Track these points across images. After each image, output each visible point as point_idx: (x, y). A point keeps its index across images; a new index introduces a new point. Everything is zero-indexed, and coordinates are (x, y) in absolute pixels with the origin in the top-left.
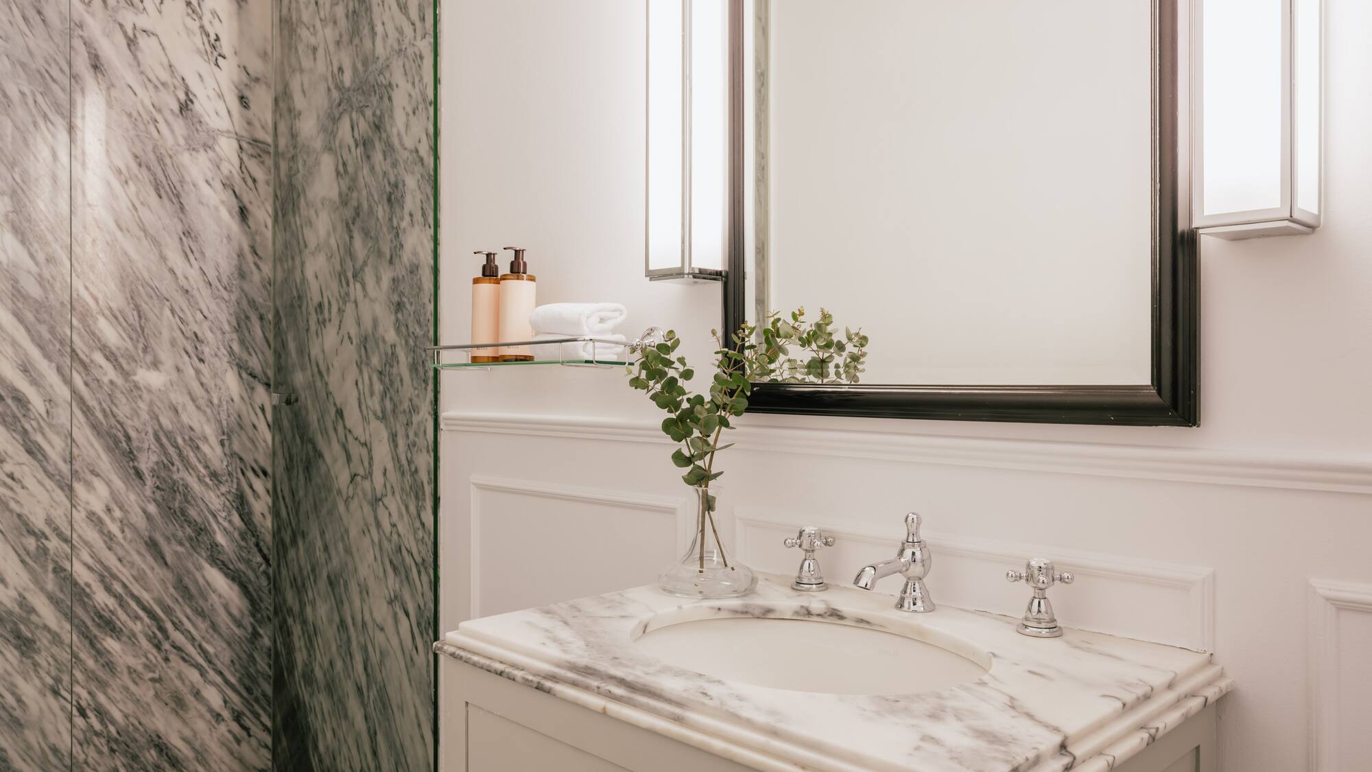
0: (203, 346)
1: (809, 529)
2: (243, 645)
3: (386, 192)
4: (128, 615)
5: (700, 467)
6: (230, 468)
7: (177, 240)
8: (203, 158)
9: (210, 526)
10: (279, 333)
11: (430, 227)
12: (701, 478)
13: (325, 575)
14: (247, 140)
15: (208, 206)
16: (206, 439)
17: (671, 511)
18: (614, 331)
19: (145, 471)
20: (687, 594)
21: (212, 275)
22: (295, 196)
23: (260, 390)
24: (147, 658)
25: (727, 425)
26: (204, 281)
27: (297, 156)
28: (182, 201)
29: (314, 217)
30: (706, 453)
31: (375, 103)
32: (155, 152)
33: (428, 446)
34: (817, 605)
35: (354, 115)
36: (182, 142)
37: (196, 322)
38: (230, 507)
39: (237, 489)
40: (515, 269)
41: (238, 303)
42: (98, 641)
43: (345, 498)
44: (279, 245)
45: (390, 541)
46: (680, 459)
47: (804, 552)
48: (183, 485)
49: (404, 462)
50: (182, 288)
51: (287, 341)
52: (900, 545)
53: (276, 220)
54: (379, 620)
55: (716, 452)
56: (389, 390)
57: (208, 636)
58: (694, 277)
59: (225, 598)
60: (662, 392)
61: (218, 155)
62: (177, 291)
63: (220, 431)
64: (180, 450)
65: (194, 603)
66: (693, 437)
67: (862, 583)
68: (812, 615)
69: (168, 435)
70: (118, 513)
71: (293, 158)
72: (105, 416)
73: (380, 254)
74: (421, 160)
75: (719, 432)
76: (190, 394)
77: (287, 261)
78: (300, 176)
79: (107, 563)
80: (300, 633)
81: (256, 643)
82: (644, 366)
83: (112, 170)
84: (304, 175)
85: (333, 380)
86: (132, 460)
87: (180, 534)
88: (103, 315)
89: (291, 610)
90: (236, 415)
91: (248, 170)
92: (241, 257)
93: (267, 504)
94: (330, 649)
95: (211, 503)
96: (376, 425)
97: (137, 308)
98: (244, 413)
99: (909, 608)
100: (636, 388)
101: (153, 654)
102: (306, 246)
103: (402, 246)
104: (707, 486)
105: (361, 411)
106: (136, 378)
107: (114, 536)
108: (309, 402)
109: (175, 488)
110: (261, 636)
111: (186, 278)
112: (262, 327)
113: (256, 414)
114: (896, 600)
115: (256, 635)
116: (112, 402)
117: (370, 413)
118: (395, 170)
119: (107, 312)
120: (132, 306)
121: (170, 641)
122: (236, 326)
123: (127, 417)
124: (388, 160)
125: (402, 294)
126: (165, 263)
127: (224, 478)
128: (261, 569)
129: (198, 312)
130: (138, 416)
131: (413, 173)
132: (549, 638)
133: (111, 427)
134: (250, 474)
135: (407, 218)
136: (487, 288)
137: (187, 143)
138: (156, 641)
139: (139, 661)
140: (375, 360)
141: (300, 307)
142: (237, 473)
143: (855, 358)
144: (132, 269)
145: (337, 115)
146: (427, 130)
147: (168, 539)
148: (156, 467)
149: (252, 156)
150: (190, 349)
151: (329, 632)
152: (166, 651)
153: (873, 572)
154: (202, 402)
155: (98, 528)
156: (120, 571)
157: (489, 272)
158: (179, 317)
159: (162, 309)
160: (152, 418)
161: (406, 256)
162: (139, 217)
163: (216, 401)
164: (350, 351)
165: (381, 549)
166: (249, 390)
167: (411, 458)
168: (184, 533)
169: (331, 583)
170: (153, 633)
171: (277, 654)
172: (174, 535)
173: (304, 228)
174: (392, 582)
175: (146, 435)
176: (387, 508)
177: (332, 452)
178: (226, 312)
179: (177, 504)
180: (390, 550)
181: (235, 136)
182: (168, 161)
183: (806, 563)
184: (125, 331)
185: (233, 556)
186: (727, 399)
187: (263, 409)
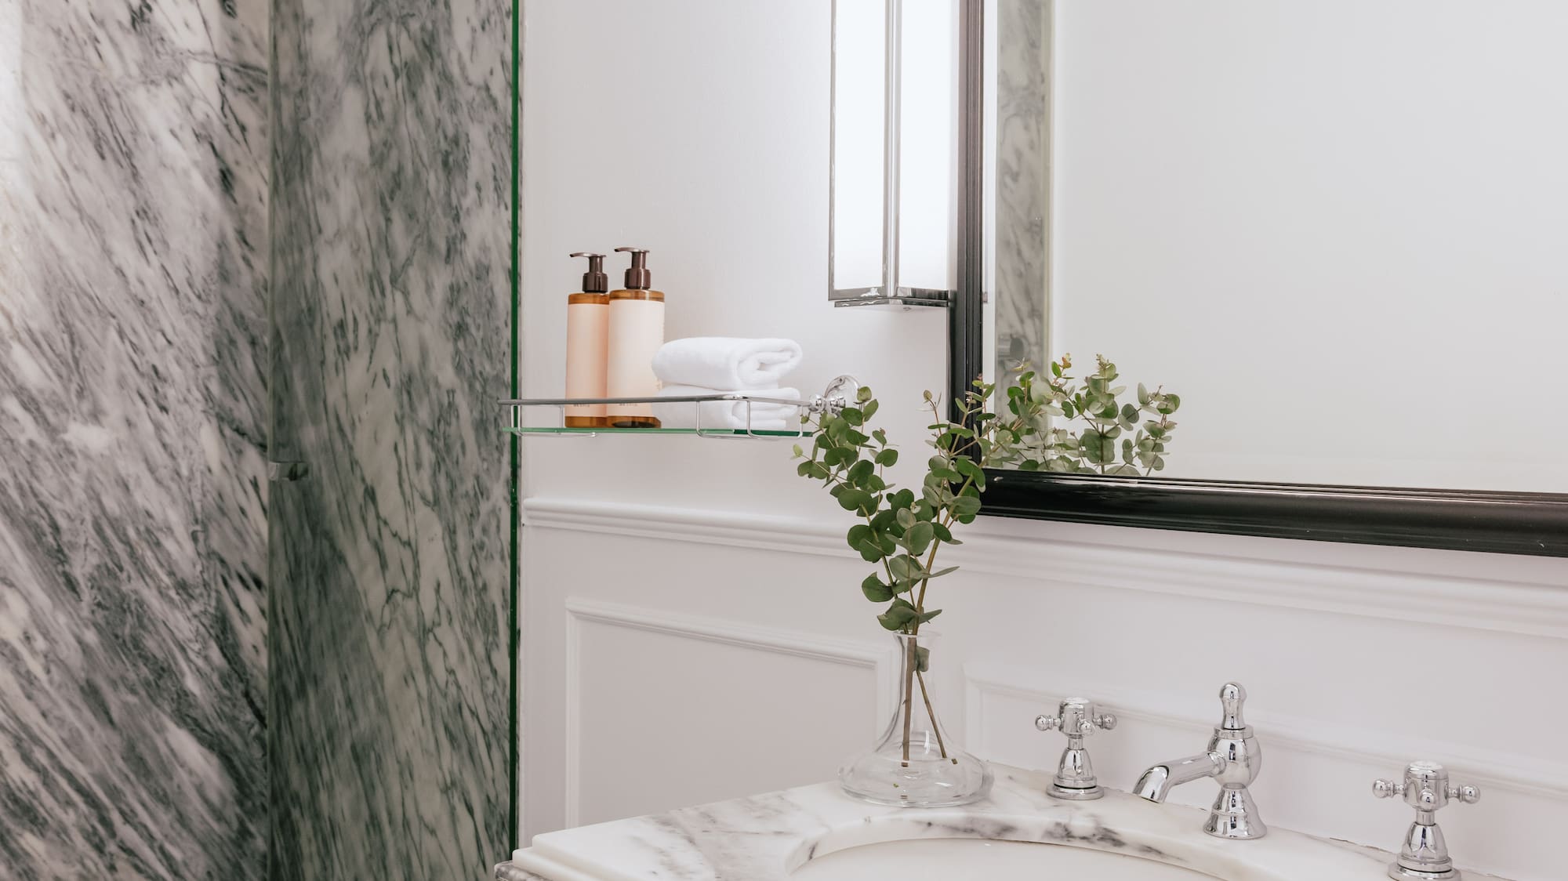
0: (167, 385)
1: (1076, 702)
2: (225, 849)
3: (440, 151)
4: (56, 799)
5: (905, 603)
6: (206, 576)
7: (128, 225)
8: (166, 95)
9: (176, 664)
10: (279, 366)
11: (507, 208)
12: (906, 619)
13: (347, 744)
14: (233, 66)
15: (173, 169)
16: (170, 530)
17: (869, 665)
18: (782, 383)
19: (81, 581)
20: (883, 800)
21: (179, 276)
22: (304, 152)
23: (252, 454)
24: (84, 865)
25: (947, 538)
26: (168, 285)
27: (307, 89)
28: (135, 163)
29: (332, 187)
30: (915, 582)
31: (424, 10)
32: (94, 89)
33: (502, 550)
34: (1081, 824)
35: (393, 28)
36: (134, 70)
37: (156, 349)
38: (207, 635)
39: (217, 609)
40: (633, 283)
41: (218, 320)
42: (12, 838)
43: (378, 626)
44: (280, 229)
45: (445, 696)
46: (874, 589)
47: (1067, 738)
48: (136, 600)
49: (466, 573)
50: (135, 297)
51: (291, 377)
52: (1213, 732)
53: (275, 190)
54: (428, 817)
55: (929, 580)
56: (444, 460)
57: (173, 834)
58: (905, 303)
59: (197, 776)
60: (849, 485)
61: (188, 91)
62: (128, 302)
63: (191, 518)
64: (131, 547)
65: (152, 783)
66: (894, 555)
67: (1146, 792)
68: (1073, 837)
69: (114, 523)
70: (40, 644)
71: (301, 93)
72: (23, 494)
73: (431, 245)
74: (494, 102)
75: (935, 548)
76: (146, 461)
77: (292, 253)
78: (311, 122)
79: (24, 719)
80: (311, 833)
81: (245, 845)
82: (821, 442)
83: (31, 116)
84: (318, 121)
85: (362, 441)
86: (62, 563)
87: (132, 676)
88: (19, 340)
89: (298, 797)
90: (215, 494)
91: (232, 112)
92: (223, 248)
93: (262, 632)
94: (355, 860)
95: (177, 628)
96: (423, 512)
97: (69, 329)
98: (227, 490)
99: (1225, 832)
100: (810, 476)
101: (91, 859)
102: (320, 231)
103: (464, 236)
104: (915, 633)
105: (403, 493)
106: (67, 437)
107: (36, 678)
108: (324, 473)
109: (125, 606)
110: (251, 835)
111: (142, 283)
112: (255, 357)
113: (245, 492)
114: (1206, 818)
115: (244, 833)
116: (32, 473)
117: (417, 496)
118: (454, 117)
119: (24, 336)
120: (61, 326)
121: (118, 839)
122: (216, 356)
123: (54, 497)
124: (444, 101)
125: (464, 312)
126: (110, 259)
127: (197, 591)
128: (253, 732)
129: (159, 335)
130: (71, 495)
131: (481, 122)
132: (663, 863)
133: (31, 512)
134: (236, 585)
135: (472, 193)
136: (589, 310)
137: (142, 72)
138: (97, 840)
139: (72, 870)
140: (424, 414)
141: (311, 326)
142: (216, 583)
143: (1157, 432)
144: (60, 268)
145: (367, 29)
146: (502, 55)
147: (114, 684)
148: (96, 574)
149: (239, 89)
150: (147, 391)
151: (354, 833)
152: (112, 855)
153: (1165, 775)
154: (164, 473)
155: (11, 665)
156: (45, 733)
157: (594, 285)
158: (131, 343)
159: (105, 329)
160: (90, 498)
161: (470, 251)
162: (72, 190)
163: (185, 472)
164: (386, 399)
165: (432, 708)
166: (234, 455)
167: (478, 568)
168: (138, 675)
169: (357, 757)
170: (93, 827)
171: (276, 865)
172: (123, 678)
173: (318, 203)
174: (449, 759)
175: (82, 523)
176: (440, 644)
177: (358, 554)
178: (199, 332)
179: (127, 631)
180: (445, 710)
181: (214, 60)
182: (114, 101)
183: (1071, 755)
184: (50, 365)
185: (209, 710)
186: (949, 498)
187: (255, 484)
